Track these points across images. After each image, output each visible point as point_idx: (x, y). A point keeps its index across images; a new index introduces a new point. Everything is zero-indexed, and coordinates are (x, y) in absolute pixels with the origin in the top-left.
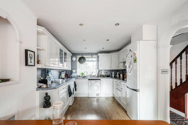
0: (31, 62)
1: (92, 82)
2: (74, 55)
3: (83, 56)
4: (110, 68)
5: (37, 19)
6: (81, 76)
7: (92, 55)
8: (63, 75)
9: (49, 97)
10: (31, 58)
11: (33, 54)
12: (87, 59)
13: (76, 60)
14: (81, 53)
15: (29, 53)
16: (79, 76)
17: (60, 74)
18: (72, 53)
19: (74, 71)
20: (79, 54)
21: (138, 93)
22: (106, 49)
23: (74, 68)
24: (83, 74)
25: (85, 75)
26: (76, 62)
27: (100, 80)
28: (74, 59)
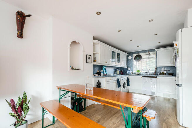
0: (89, 61)
1: (146, 79)
2: (130, 54)
3: (139, 54)
4: (173, 64)
5: (93, 37)
6: (137, 73)
7: (149, 52)
8: (118, 72)
9: (100, 83)
10: (89, 59)
11: (90, 56)
12: (143, 57)
13: (132, 59)
14: (137, 52)
15: (88, 56)
16: (135, 74)
17: (116, 71)
18: (128, 53)
19: (129, 69)
20: (135, 53)
21: (180, 88)
22: (163, 43)
23: (130, 66)
24: (138, 71)
25: (141, 72)
26: (131, 60)
27: (156, 77)
28: (130, 58)
